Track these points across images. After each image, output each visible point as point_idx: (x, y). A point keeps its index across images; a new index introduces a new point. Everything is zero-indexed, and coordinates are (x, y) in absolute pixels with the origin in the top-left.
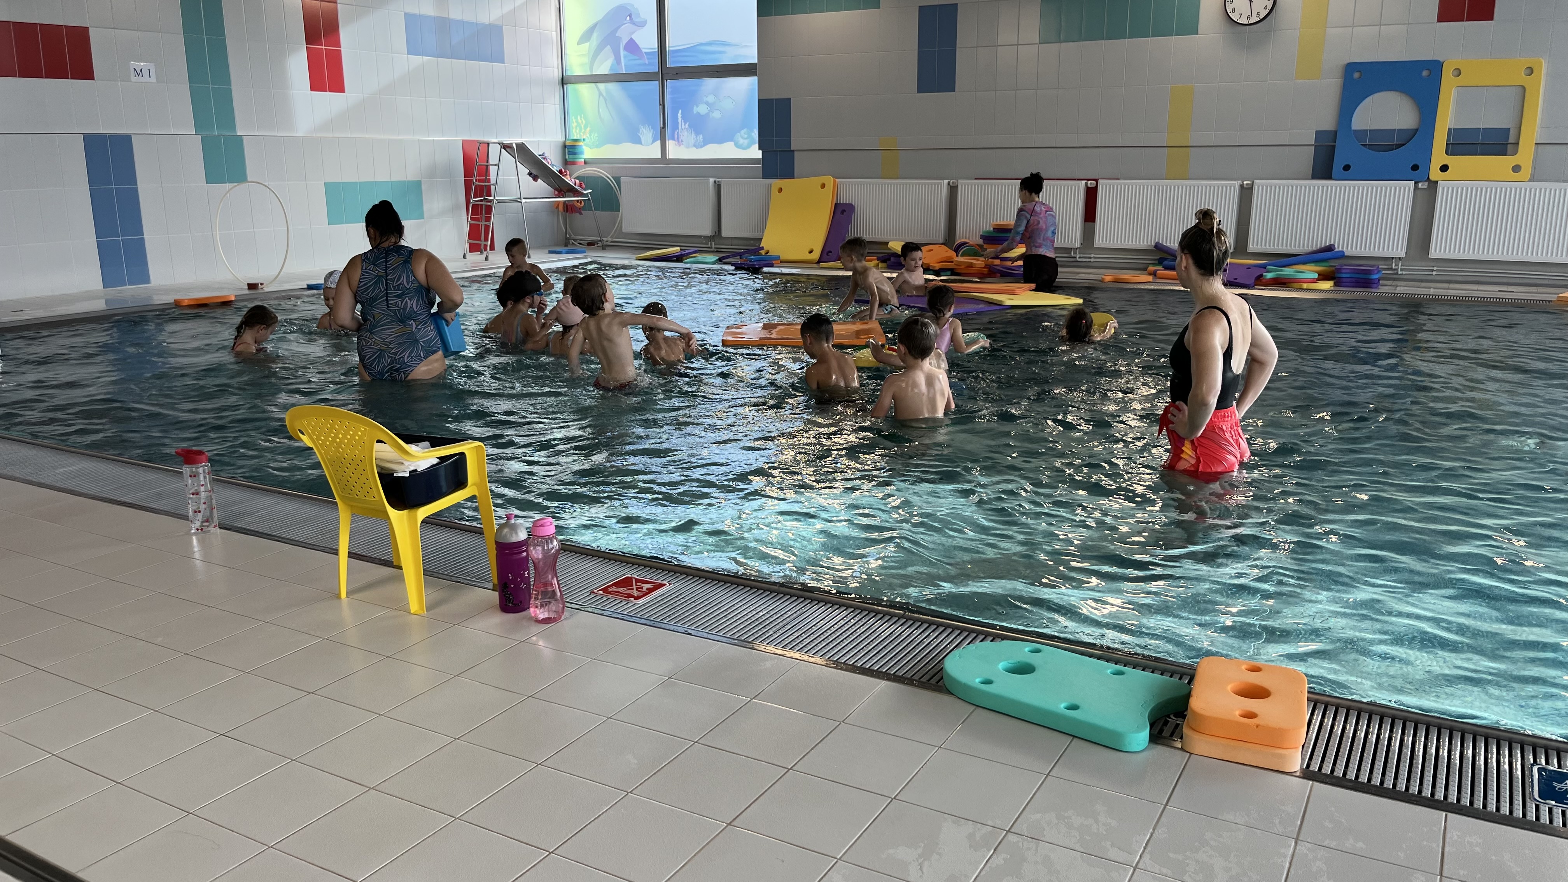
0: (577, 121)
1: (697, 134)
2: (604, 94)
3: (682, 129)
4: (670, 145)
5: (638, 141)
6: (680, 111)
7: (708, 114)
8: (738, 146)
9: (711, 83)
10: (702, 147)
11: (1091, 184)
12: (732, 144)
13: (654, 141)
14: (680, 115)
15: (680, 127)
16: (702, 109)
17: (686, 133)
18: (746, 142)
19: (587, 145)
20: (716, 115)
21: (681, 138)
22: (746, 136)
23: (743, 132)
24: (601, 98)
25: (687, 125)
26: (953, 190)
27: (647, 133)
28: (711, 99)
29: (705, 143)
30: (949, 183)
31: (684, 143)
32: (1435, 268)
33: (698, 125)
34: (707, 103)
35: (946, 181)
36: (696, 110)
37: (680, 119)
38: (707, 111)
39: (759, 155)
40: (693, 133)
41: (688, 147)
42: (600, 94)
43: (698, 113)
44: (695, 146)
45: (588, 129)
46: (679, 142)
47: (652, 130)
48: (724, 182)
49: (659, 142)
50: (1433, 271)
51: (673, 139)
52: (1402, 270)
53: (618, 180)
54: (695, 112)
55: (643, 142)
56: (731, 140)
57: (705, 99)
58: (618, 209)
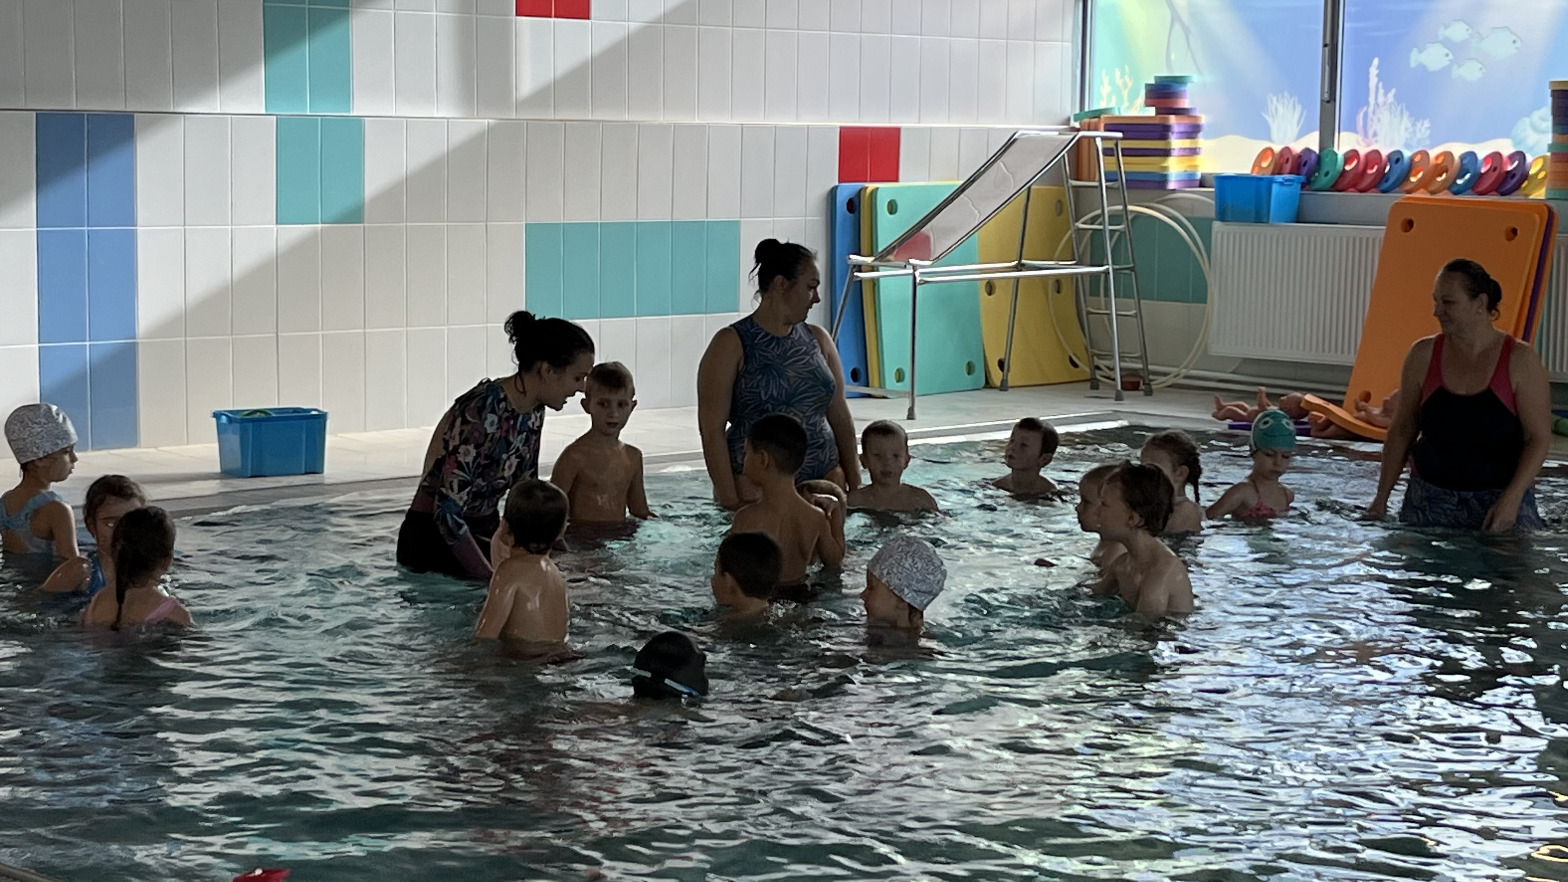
0: (1112, 83)
1: (1416, 116)
2: (1185, 17)
3: (1377, 104)
4: (1345, 143)
5: (1262, 131)
6: (1376, 61)
7: (1446, 70)
8: (1522, 148)
12: (1507, 143)
13: (1303, 133)
14: (1373, 71)
15: (1372, 100)
17: (1385, 116)
18: (1545, 140)
20: (1470, 72)
21: (1373, 127)
22: (1544, 125)
23: (1537, 115)
24: (1177, 27)
25: (1390, 97)
27: (1286, 115)
28: (1458, 32)
29: (1436, 140)
31: (1381, 138)
33: (1418, 93)
34: (1447, 43)
36: (1416, 58)
37: (1373, 80)
38: (1445, 62)
40: (1406, 114)
43: (1422, 67)
44: (1407, 147)
46: (1368, 136)
47: (1299, 108)
49: (1315, 136)
51: (1353, 129)
53: (1204, 227)
54: (1413, 64)
55: (1274, 135)
56: (1506, 134)
57: (1442, 33)
58: (1199, 295)
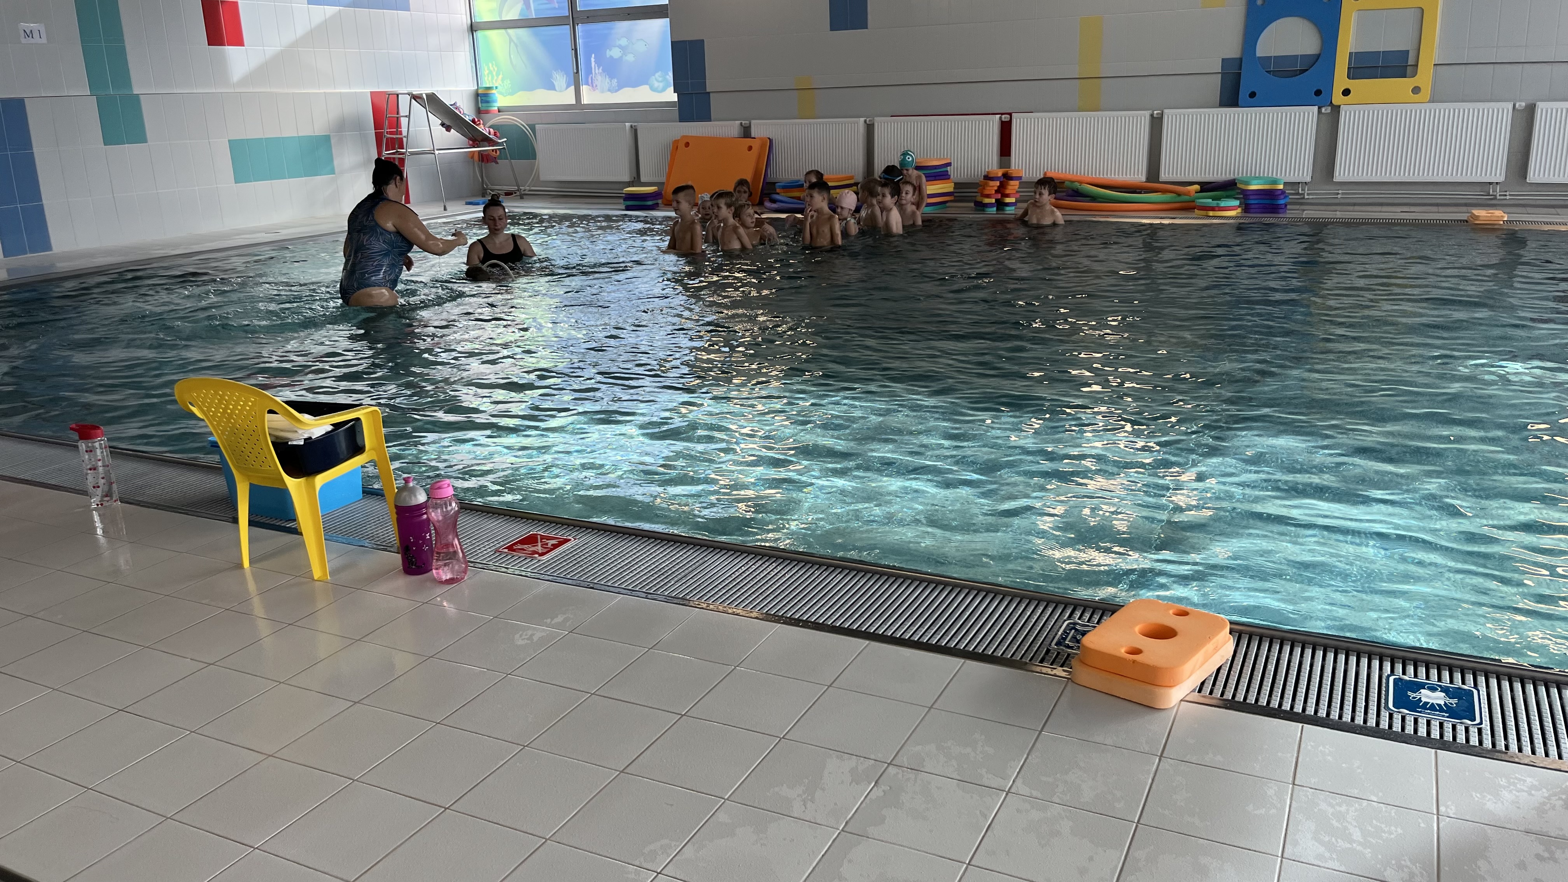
0: (489, 69)
1: (611, 77)
2: (514, 39)
3: (595, 73)
4: (584, 89)
5: (552, 87)
6: (593, 55)
7: (621, 57)
8: (653, 89)
9: (623, 26)
10: (617, 91)
11: (1005, 118)
12: (646, 87)
13: (567, 87)
14: (593, 60)
15: (593, 71)
16: (615, 53)
17: (599, 78)
18: (661, 85)
19: (501, 93)
20: (630, 58)
21: (596, 83)
22: (660, 79)
23: (657, 75)
24: (512, 44)
25: (600, 70)
26: (870, 129)
27: (560, 79)
28: (623, 42)
29: (620, 87)
30: (865, 121)
31: (598, 87)
32: (1340, 192)
33: (611, 69)
34: (620, 47)
35: (862, 119)
36: (609, 53)
37: (593, 64)
38: (620, 54)
39: (674, 97)
40: (607, 77)
41: (602, 92)
42: (511, 40)
43: (611, 57)
44: (609, 90)
45: (501, 76)
46: (593, 87)
47: (565, 76)
48: (640, 126)
49: (573, 87)
50: (1338, 194)
51: (587, 84)
52: (1308, 194)
53: (533, 128)
54: (608, 56)
55: (557, 88)
56: (647, 84)
57: (618, 43)
58: (534, 157)
